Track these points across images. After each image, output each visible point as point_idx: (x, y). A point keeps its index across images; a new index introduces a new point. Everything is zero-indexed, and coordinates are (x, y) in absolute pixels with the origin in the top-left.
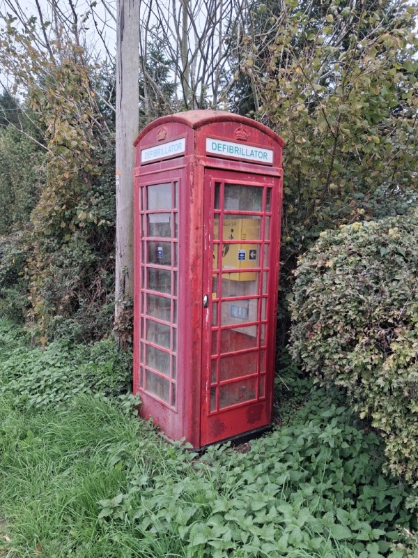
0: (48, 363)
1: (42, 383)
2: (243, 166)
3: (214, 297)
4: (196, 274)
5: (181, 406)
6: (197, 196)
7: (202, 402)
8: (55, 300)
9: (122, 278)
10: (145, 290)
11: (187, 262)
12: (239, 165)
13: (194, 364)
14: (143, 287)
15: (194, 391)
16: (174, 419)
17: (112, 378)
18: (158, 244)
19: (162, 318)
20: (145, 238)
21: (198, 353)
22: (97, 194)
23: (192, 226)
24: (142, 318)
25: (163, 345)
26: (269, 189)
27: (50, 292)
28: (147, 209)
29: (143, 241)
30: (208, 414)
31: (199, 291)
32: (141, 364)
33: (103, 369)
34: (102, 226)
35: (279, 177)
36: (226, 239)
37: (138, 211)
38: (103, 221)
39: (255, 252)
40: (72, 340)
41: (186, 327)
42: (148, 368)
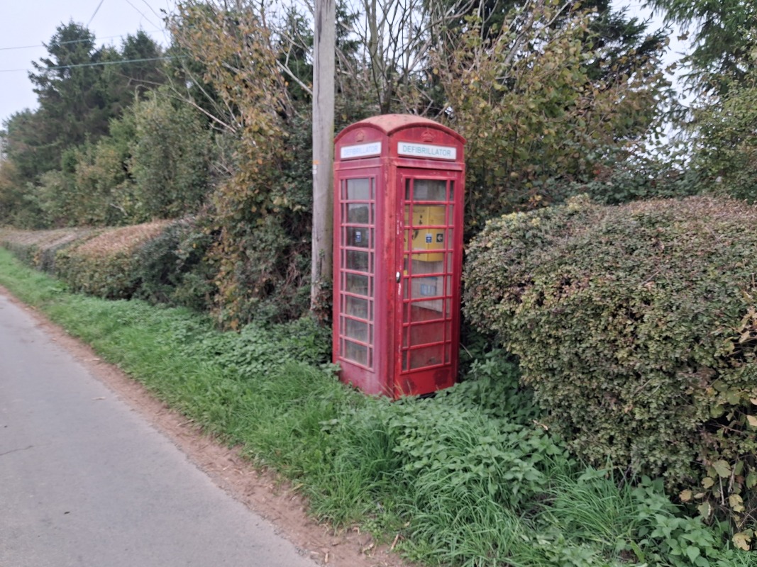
0: (249, 341)
1: (248, 356)
2: (430, 163)
3: (406, 274)
4: (390, 255)
5: (377, 367)
6: (391, 191)
7: (395, 362)
8: (250, 283)
9: (318, 260)
10: (345, 270)
11: (383, 245)
12: (425, 163)
13: (389, 330)
14: (342, 267)
15: (388, 353)
16: (372, 378)
17: (313, 350)
18: (355, 229)
19: (360, 293)
20: (345, 224)
21: (392, 320)
22: (290, 180)
23: (387, 215)
24: (342, 295)
25: (362, 317)
26: (452, 182)
27: (243, 276)
28: (347, 198)
29: (342, 227)
30: (400, 373)
31: (393, 268)
32: (341, 336)
33: (304, 343)
34: (297, 212)
35: (461, 171)
36: (416, 225)
37: (338, 200)
38: (298, 207)
39: (442, 235)
40: (268, 322)
41: (381, 299)
42: (347, 338)
